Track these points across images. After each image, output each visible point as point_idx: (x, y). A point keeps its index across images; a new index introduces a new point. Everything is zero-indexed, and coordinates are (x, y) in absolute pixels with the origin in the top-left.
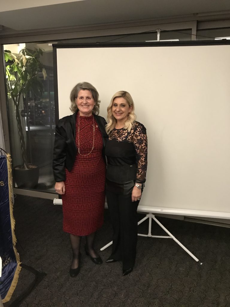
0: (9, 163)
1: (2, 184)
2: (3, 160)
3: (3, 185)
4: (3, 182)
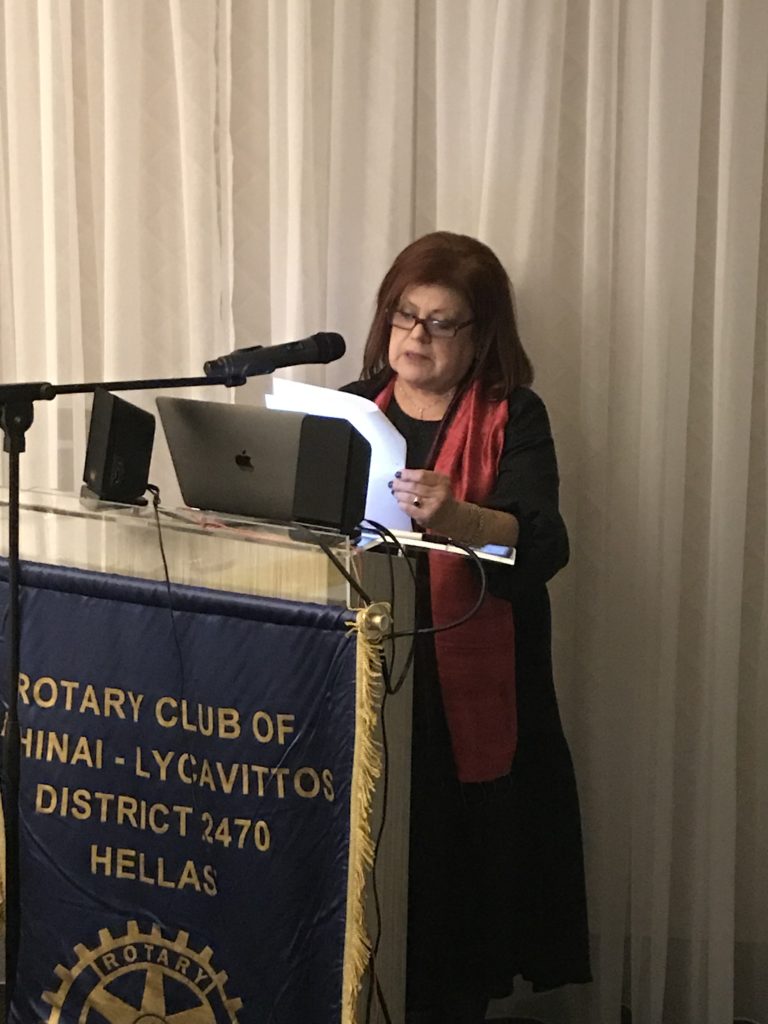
0: (365, 667)
2: (338, 639)
3: (332, 797)
4: (333, 778)
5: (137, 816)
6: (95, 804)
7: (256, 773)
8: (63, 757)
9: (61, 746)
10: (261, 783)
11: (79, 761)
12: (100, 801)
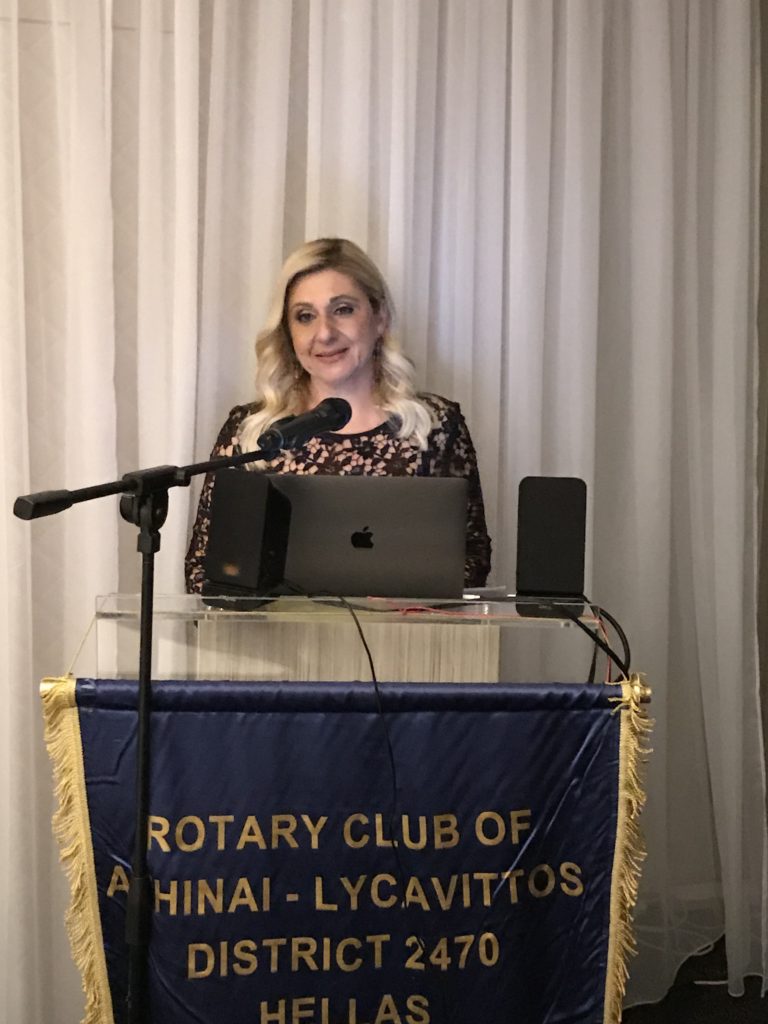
0: (633, 744)
1: (572, 886)
2: (595, 717)
3: (579, 891)
4: (578, 870)
5: (318, 957)
6: (263, 954)
7: (480, 882)
8: (218, 907)
9: (215, 893)
10: (487, 893)
11: (239, 907)
12: (269, 948)
